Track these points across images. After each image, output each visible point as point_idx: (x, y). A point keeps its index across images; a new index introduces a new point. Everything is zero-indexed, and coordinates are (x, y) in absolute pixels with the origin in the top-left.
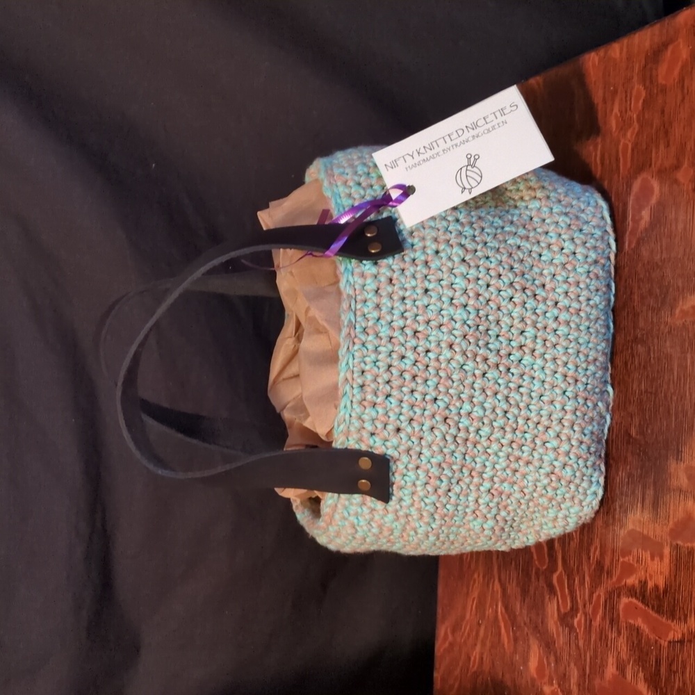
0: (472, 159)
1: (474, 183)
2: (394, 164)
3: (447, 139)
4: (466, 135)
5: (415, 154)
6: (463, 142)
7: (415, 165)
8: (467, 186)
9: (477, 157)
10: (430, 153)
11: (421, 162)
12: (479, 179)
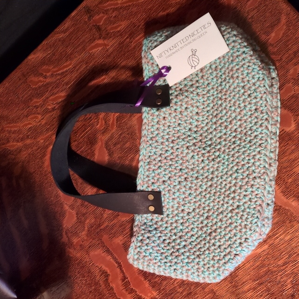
0: (194, 52)
1: (196, 64)
2: (160, 56)
3: (182, 41)
4: (190, 40)
5: (169, 50)
6: (189, 43)
7: (169, 56)
8: (194, 65)
9: (196, 50)
10: (175, 49)
11: (172, 54)
12: (198, 61)
